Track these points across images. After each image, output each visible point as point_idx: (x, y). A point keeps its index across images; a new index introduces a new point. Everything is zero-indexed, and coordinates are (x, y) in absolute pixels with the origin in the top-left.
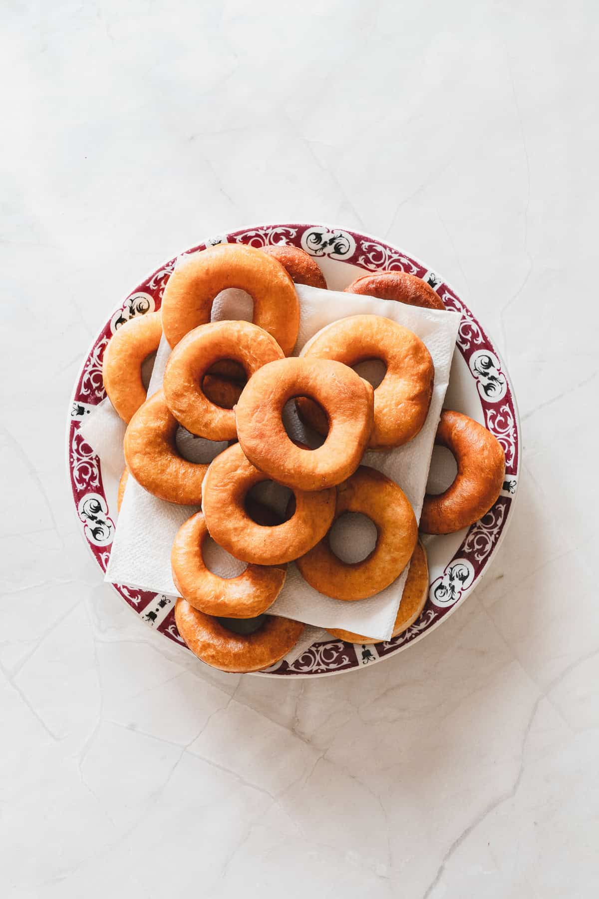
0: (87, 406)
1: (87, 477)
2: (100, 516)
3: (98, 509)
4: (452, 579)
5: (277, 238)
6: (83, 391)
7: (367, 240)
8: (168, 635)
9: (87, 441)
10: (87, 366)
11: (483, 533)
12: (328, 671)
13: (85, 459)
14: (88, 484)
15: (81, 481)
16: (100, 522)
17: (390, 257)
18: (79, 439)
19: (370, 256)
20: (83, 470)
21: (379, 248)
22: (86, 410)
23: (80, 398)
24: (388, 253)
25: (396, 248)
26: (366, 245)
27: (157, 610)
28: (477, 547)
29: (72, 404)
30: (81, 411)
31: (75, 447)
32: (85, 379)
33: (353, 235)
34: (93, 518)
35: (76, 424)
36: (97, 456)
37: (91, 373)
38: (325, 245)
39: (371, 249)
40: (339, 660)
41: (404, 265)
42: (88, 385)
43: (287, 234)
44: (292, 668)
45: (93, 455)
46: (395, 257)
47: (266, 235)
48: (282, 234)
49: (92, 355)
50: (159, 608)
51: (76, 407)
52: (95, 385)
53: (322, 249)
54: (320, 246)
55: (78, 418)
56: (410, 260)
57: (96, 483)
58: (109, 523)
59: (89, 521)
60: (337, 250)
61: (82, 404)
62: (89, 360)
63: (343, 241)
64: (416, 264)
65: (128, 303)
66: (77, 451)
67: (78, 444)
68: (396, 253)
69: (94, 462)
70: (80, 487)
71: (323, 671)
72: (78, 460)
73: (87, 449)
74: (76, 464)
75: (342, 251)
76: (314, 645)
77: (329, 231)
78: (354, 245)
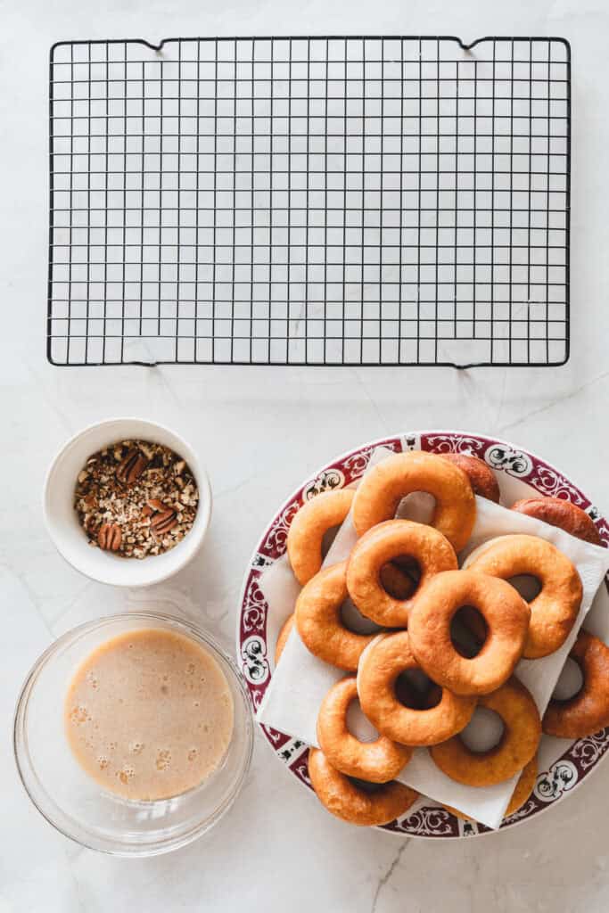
0: (268, 559)
1: (254, 621)
2: (259, 657)
3: (258, 650)
4: (556, 777)
5: (465, 446)
6: (267, 545)
7: (544, 465)
8: (297, 774)
9: (261, 589)
10: (275, 524)
11: (591, 743)
12: (431, 835)
13: (256, 605)
14: (254, 627)
15: (249, 623)
16: (257, 662)
17: (560, 485)
18: (255, 586)
19: (543, 479)
20: (253, 614)
21: (553, 475)
22: (266, 562)
23: (263, 550)
24: (560, 480)
25: (568, 477)
26: (542, 469)
27: (292, 750)
28: (584, 754)
29: (255, 554)
30: (261, 562)
31: (250, 592)
32: (271, 535)
33: (532, 458)
34: (253, 658)
35: (254, 573)
36: (266, 604)
37: (277, 531)
38: (505, 461)
39: (545, 474)
40: (442, 828)
41: (571, 494)
42: (272, 541)
43: (474, 445)
44: (400, 826)
45: (263, 602)
46: (565, 485)
47: (456, 442)
48: (470, 444)
49: (281, 515)
50: (294, 748)
51: (258, 558)
52: (278, 542)
53: (502, 464)
54: (500, 461)
55: (258, 568)
56: (578, 491)
57: (261, 627)
58: (265, 664)
59: (249, 660)
60: (515, 468)
61: (263, 556)
62: (278, 519)
63: (522, 462)
64: (582, 496)
65: (322, 476)
66: (251, 596)
67: (253, 591)
68: (567, 482)
69: (263, 608)
70: (247, 628)
71: (426, 835)
72: (251, 604)
73: (260, 596)
74: (247, 607)
75: (520, 469)
76: (422, 809)
77: (511, 451)
78: (530, 468)
